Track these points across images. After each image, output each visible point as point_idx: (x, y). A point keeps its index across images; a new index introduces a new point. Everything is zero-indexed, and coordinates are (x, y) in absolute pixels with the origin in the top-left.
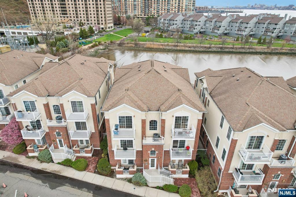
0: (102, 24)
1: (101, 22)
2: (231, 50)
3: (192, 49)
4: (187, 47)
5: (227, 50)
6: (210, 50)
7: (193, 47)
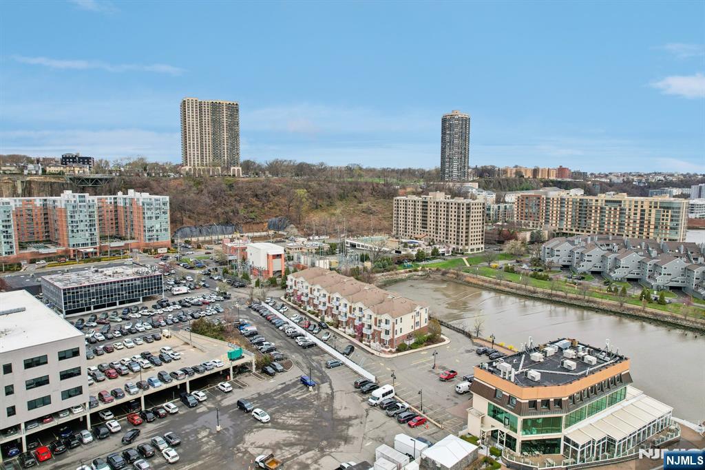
0: (462, 244)
1: (460, 242)
2: (562, 300)
3: (514, 291)
4: (509, 287)
5: (557, 299)
6: (535, 295)
7: (517, 289)
